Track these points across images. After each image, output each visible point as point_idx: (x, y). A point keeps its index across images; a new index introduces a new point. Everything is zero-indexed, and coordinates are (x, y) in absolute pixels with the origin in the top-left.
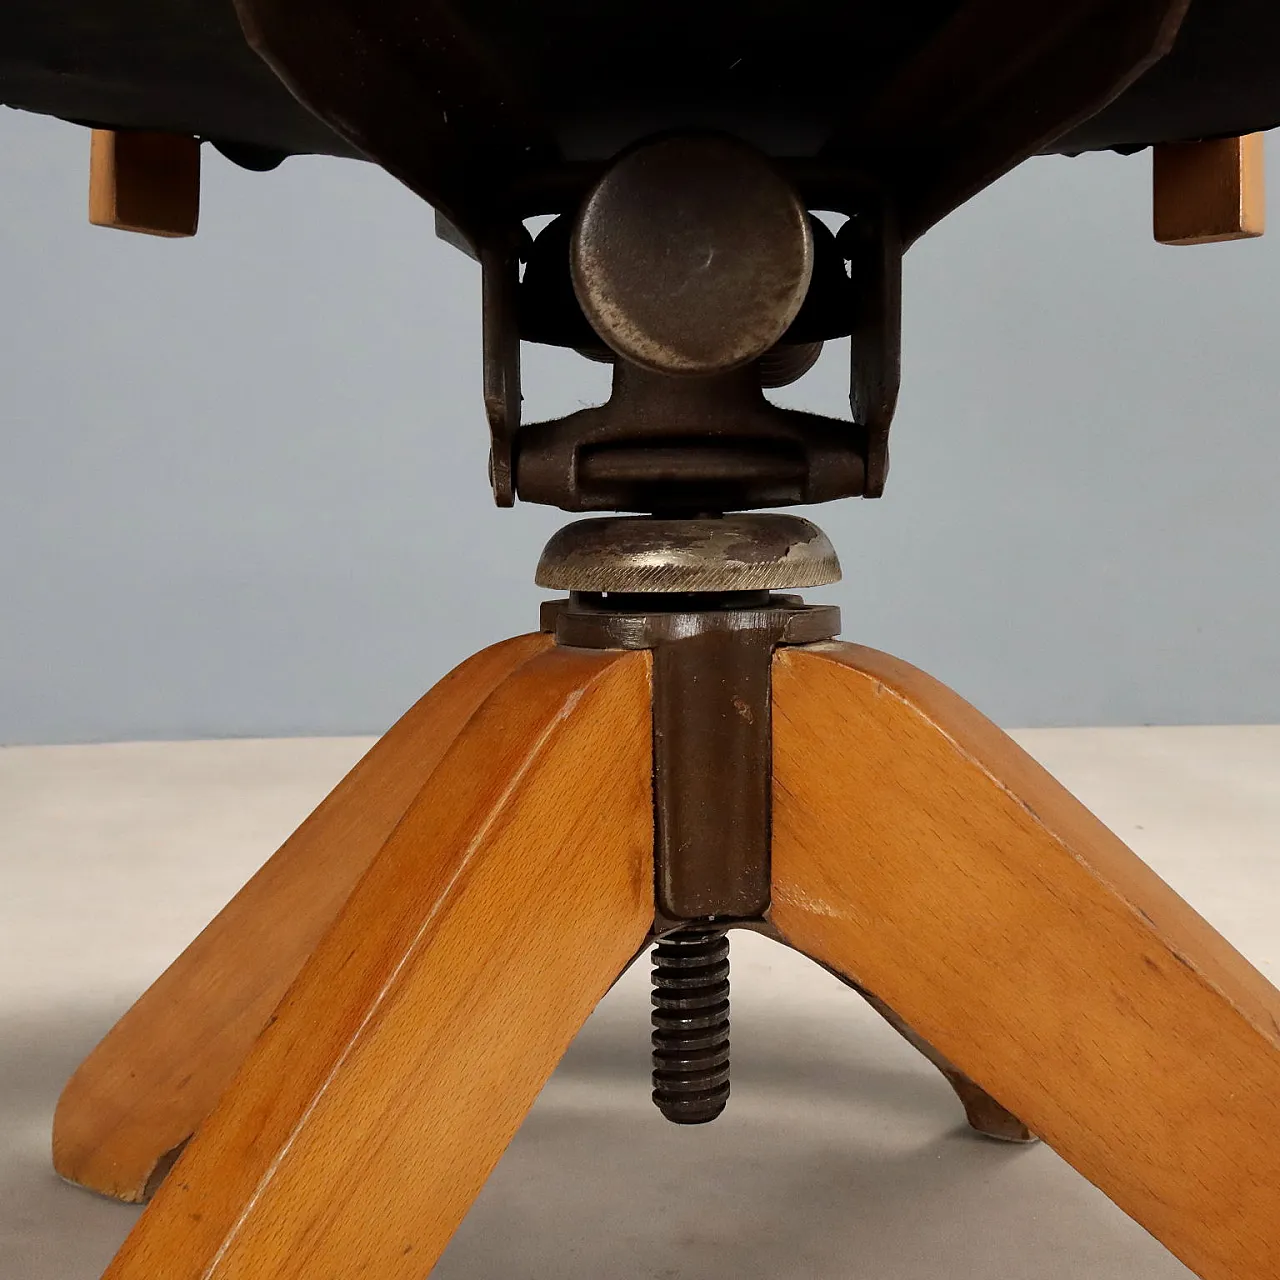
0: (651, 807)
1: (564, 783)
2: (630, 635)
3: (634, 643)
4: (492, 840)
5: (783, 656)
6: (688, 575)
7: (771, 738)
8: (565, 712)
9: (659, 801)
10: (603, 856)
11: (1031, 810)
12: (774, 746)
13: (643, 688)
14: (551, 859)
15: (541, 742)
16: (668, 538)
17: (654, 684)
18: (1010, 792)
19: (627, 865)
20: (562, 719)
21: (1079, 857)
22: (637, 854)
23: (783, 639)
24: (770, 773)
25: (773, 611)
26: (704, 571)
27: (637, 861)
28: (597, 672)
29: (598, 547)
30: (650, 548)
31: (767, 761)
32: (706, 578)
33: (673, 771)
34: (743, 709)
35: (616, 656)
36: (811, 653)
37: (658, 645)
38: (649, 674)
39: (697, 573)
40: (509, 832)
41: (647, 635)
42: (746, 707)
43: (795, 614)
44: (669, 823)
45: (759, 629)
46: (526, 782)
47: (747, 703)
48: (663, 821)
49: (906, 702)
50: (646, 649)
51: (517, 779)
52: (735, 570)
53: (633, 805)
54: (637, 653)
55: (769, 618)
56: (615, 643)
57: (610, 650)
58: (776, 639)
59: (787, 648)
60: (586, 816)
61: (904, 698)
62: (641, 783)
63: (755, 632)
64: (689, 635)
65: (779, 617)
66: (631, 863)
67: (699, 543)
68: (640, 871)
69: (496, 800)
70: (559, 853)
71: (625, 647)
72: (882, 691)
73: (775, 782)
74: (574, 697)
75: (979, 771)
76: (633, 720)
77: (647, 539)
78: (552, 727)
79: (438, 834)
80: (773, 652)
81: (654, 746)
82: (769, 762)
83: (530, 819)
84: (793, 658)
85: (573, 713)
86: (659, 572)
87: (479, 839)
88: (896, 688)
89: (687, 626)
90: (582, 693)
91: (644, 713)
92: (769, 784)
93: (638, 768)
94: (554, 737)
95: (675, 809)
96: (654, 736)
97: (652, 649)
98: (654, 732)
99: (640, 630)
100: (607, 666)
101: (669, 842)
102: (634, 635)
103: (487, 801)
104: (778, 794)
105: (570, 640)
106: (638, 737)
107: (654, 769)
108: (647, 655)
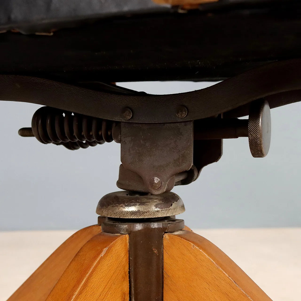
0: (128, 279)
1: (102, 275)
2: (122, 230)
3: (123, 232)
4: (80, 293)
5: (166, 236)
6: (145, 213)
7: (163, 259)
8: (102, 254)
9: (131, 278)
10: (114, 295)
11: (236, 283)
12: (164, 261)
13: (126, 245)
14: (98, 297)
15: (95, 264)
16: (138, 202)
17: (129, 244)
18: (230, 278)
19: (121, 297)
20: (102, 256)
21: (249, 298)
22: (124, 294)
23: (166, 231)
24: (163, 270)
25: (164, 223)
26: (149, 212)
27: (124, 296)
28: (112, 242)
29: (117, 205)
30: (133, 205)
31: (162, 265)
32: (149, 214)
33: (135, 269)
34: (155, 251)
35: (117, 237)
36: (175, 235)
37: (130, 233)
38: (128, 241)
39: (147, 212)
40: (85, 291)
41: (127, 230)
42: (156, 250)
43: (170, 223)
44: (134, 284)
45: (160, 228)
46: (91, 276)
47: (157, 249)
48: (132, 284)
49: (201, 250)
50: (127, 234)
51: (88, 275)
52: (158, 211)
53: (123, 280)
54: (124, 235)
55: (163, 224)
56: (118, 232)
57: (116, 234)
58: (164, 231)
59: (168, 233)
60: (108, 284)
61: (200, 249)
62: (125, 273)
63: (159, 229)
64: (139, 229)
65: (166, 224)
66: (122, 297)
67: (147, 204)
68: (125, 299)
69: (82, 281)
70: (100, 295)
71: (121, 234)
72: (194, 247)
73: (164, 272)
74: (105, 250)
75: (221, 271)
76: (123, 255)
77: (132, 202)
78: (98, 259)
79: (65, 291)
80: (164, 234)
81: (129, 262)
82: (163, 266)
83: (92, 286)
84: (169, 236)
85: (104, 255)
86: (136, 212)
87: (76, 293)
88: (198, 246)
89: (139, 227)
90: (107, 248)
91: (126, 252)
92: (163, 272)
93: (124, 269)
94: (99, 262)
95: (135, 281)
96: (129, 259)
97: (129, 234)
98: (129, 258)
99: (125, 229)
100: (115, 239)
101: (134, 290)
102: (123, 230)
103: (79, 282)
104: (165, 275)
105: (105, 231)
106: (124, 259)
107: (129, 269)
108: (127, 236)
